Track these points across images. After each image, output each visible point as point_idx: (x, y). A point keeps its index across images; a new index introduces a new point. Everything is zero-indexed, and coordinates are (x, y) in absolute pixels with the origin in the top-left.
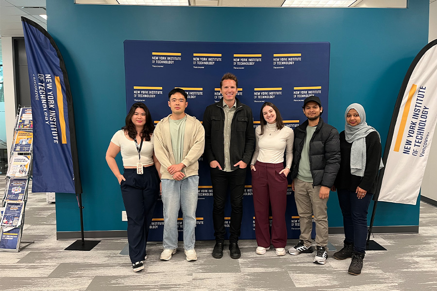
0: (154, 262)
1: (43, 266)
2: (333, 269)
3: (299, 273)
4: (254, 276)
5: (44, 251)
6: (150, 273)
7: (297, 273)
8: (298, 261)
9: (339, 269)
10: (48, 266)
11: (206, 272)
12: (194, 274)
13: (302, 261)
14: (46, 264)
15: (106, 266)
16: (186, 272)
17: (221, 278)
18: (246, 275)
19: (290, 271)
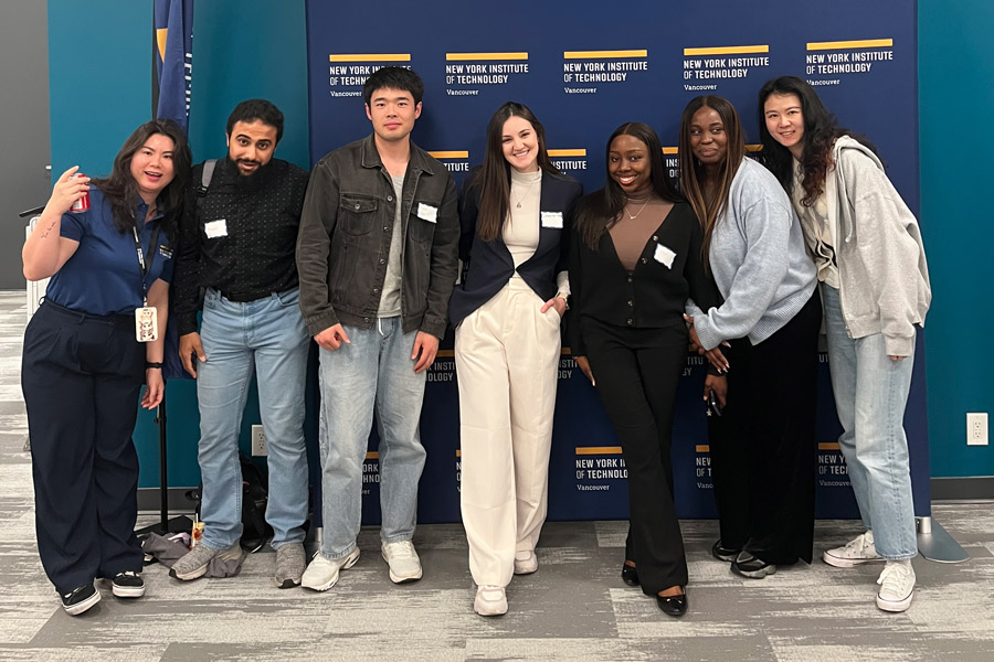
0: (347, 596)
1: (18, 604)
2: (912, 629)
3: (802, 643)
4: (661, 652)
5: (20, 553)
6: (336, 635)
7: (797, 643)
8: (801, 600)
9: (933, 629)
10: (31, 604)
11: (507, 636)
12: (470, 643)
13: (813, 599)
14: (27, 599)
15: (202, 610)
16: (445, 635)
17: (553, 656)
18: (634, 646)
19: (775, 634)
